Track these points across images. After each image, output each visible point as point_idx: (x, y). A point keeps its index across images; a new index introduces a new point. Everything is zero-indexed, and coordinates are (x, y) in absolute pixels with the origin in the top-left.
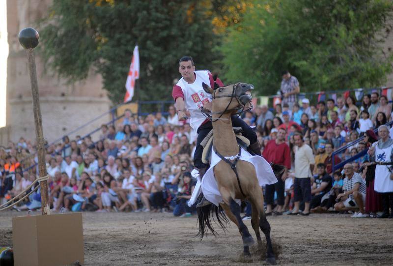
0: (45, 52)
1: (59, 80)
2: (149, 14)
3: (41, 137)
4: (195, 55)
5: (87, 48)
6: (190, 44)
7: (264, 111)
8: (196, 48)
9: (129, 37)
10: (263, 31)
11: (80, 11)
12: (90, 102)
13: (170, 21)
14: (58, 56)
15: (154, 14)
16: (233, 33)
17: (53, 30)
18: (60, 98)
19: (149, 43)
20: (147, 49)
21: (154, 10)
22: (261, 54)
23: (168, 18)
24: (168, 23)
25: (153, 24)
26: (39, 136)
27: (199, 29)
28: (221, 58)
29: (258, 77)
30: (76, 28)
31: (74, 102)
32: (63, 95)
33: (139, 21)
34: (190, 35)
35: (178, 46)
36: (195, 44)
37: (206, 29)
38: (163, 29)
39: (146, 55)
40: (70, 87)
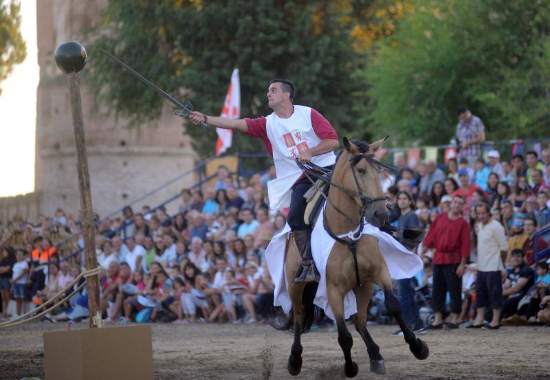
0: (96, 78)
1: (116, 120)
2: (255, 20)
3: (88, 209)
4: (325, 83)
5: (161, 72)
6: (318, 66)
7: (431, 169)
8: (326, 72)
9: (224, 55)
10: (428, 47)
11: (149, 16)
12: (165, 154)
13: (288, 31)
14: (116, 84)
15: (263, 20)
16: (384, 50)
17: (108, 44)
18: (118, 149)
19: (255, 64)
20: (254, 74)
21: (262, 15)
22: (426, 83)
23: (284, 25)
24: (284, 34)
25: (261, 35)
26: (86, 207)
27: (331, 45)
28: (365, 87)
29: (421, 117)
30: (143, 42)
31: (139, 154)
32: (123, 144)
33: (240, 30)
34: (317, 52)
35: (299, 69)
36: (325, 66)
37: (342, 43)
38: (277, 43)
39: (251, 83)
40: (134, 132)
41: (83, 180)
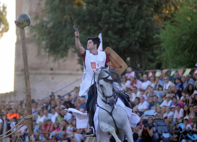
1: (49, 58)
2: (110, 12)
4: (141, 41)
5: (68, 36)
6: (138, 33)
8: (142, 36)
9: (96, 28)
10: (189, 24)
11: (63, 11)
12: (70, 74)
13: (125, 17)
14: (48, 41)
15: (114, 13)
16: (168, 26)
17: (45, 24)
19: (110, 32)
20: (109, 37)
21: (113, 10)
22: (188, 41)
23: (123, 15)
24: (123, 19)
25: (113, 19)
26: (27, 87)
27: (144, 24)
28: (159, 43)
29: (185, 56)
30: (60, 23)
31: (59, 74)
32: (52, 69)
33: (103, 17)
34: (138, 27)
35: (130, 34)
36: (142, 33)
37: (149, 23)
38: (119, 23)
39: (108, 41)
41: (26, 75)
